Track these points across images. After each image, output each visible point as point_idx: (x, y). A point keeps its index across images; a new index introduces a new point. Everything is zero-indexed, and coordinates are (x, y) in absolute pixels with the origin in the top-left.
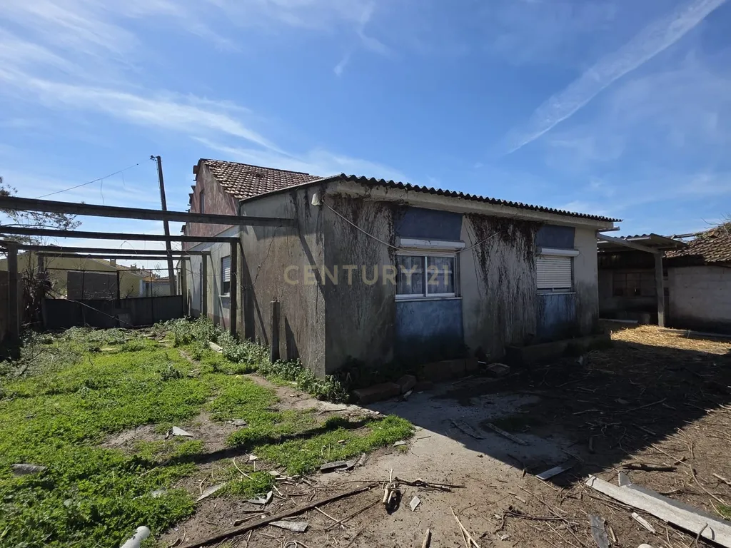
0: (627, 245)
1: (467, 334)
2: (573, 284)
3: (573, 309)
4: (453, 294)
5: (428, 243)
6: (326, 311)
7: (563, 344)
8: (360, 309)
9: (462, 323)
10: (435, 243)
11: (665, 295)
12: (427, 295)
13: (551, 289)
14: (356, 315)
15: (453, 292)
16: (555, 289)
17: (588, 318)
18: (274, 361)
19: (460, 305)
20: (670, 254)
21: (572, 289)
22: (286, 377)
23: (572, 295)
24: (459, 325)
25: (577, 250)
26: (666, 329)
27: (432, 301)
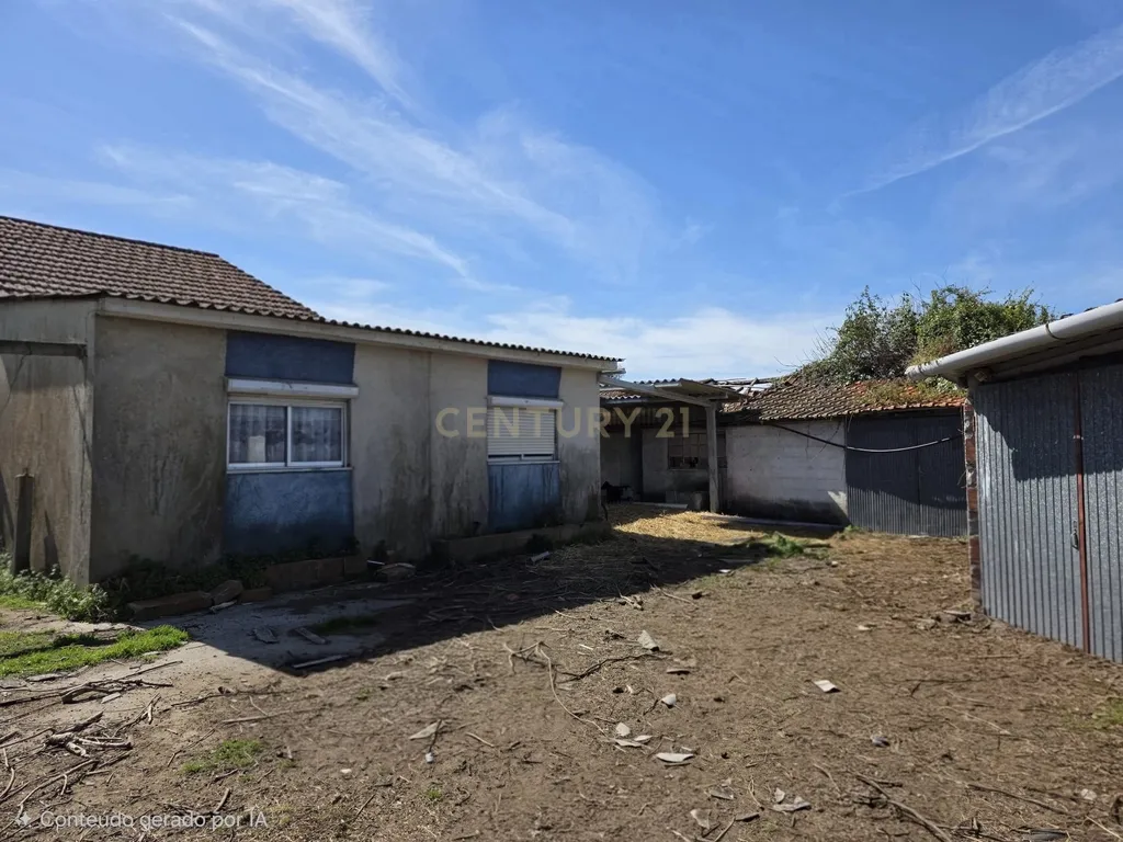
0: (656, 394)
1: (360, 522)
2: (556, 448)
3: (555, 484)
4: (339, 463)
5: (287, 387)
6: (94, 488)
7: (526, 536)
8: (159, 485)
9: (351, 505)
10: (299, 388)
11: (719, 467)
12: (290, 463)
13: (520, 456)
14: (152, 493)
15: (339, 459)
16: (526, 455)
17: (581, 499)
18: (16, 573)
19: (349, 477)
20: (728, 407)
21: (555, 456)
22: (32, 596)
23: (555, 465)
24: (345, 509)
25: (562, 400)
26: (717, 515)
27: (295, 473)
